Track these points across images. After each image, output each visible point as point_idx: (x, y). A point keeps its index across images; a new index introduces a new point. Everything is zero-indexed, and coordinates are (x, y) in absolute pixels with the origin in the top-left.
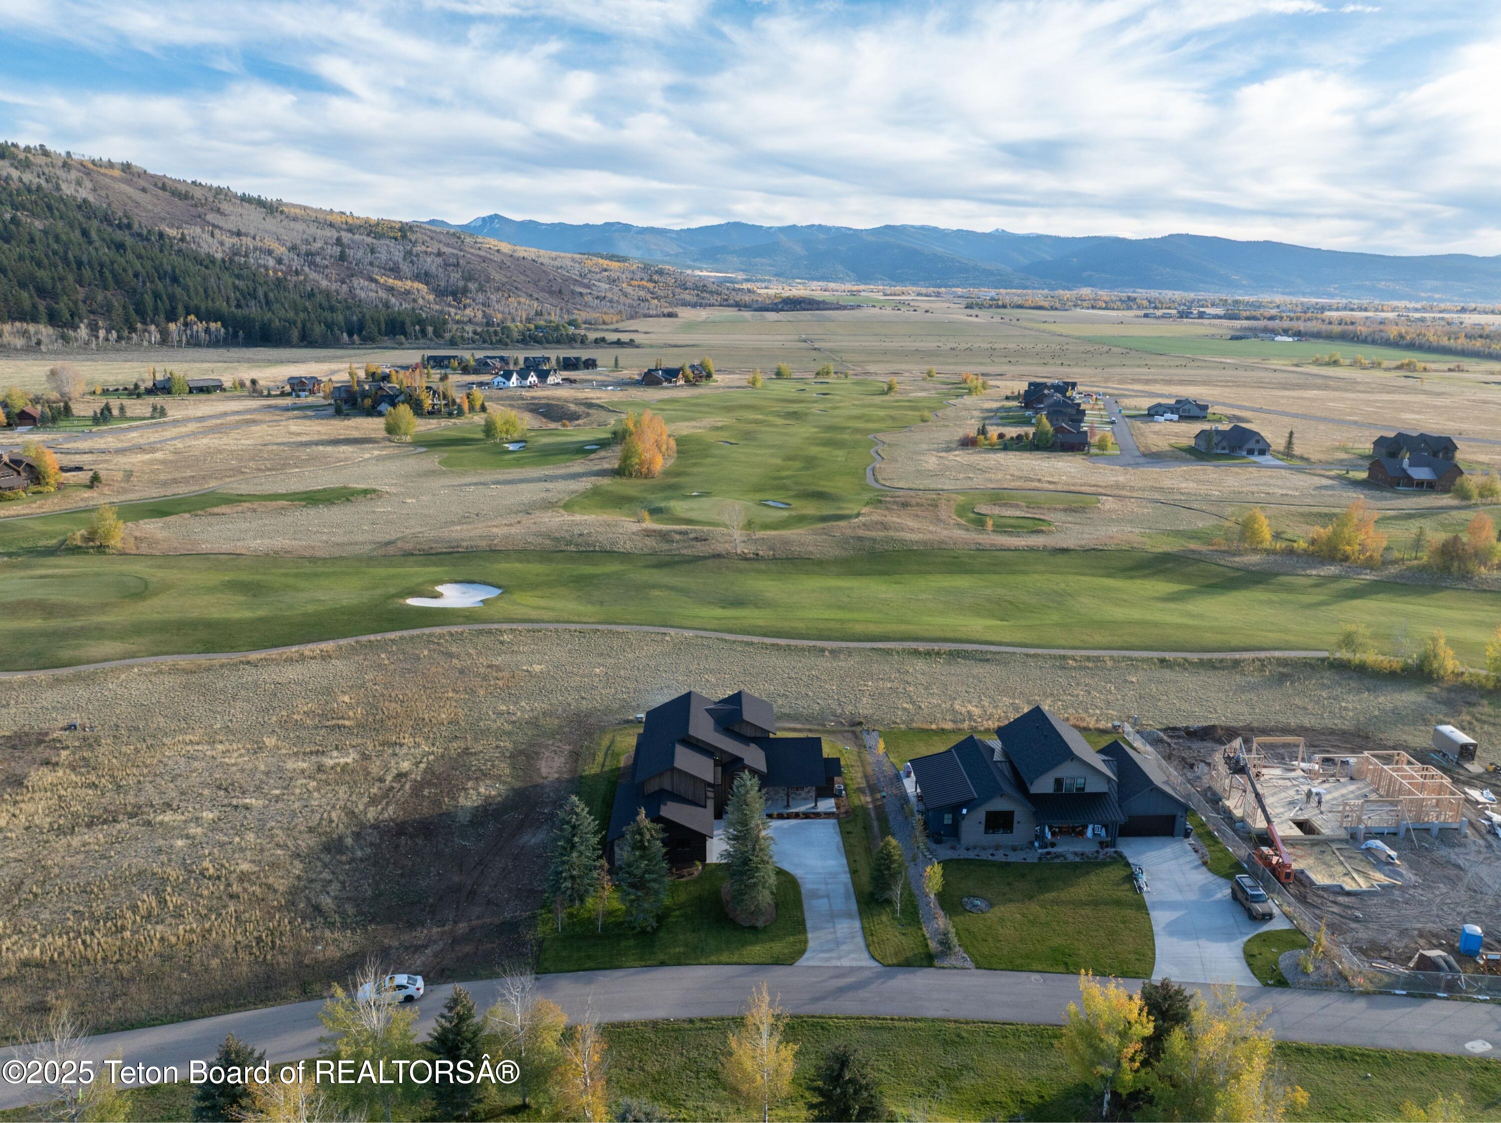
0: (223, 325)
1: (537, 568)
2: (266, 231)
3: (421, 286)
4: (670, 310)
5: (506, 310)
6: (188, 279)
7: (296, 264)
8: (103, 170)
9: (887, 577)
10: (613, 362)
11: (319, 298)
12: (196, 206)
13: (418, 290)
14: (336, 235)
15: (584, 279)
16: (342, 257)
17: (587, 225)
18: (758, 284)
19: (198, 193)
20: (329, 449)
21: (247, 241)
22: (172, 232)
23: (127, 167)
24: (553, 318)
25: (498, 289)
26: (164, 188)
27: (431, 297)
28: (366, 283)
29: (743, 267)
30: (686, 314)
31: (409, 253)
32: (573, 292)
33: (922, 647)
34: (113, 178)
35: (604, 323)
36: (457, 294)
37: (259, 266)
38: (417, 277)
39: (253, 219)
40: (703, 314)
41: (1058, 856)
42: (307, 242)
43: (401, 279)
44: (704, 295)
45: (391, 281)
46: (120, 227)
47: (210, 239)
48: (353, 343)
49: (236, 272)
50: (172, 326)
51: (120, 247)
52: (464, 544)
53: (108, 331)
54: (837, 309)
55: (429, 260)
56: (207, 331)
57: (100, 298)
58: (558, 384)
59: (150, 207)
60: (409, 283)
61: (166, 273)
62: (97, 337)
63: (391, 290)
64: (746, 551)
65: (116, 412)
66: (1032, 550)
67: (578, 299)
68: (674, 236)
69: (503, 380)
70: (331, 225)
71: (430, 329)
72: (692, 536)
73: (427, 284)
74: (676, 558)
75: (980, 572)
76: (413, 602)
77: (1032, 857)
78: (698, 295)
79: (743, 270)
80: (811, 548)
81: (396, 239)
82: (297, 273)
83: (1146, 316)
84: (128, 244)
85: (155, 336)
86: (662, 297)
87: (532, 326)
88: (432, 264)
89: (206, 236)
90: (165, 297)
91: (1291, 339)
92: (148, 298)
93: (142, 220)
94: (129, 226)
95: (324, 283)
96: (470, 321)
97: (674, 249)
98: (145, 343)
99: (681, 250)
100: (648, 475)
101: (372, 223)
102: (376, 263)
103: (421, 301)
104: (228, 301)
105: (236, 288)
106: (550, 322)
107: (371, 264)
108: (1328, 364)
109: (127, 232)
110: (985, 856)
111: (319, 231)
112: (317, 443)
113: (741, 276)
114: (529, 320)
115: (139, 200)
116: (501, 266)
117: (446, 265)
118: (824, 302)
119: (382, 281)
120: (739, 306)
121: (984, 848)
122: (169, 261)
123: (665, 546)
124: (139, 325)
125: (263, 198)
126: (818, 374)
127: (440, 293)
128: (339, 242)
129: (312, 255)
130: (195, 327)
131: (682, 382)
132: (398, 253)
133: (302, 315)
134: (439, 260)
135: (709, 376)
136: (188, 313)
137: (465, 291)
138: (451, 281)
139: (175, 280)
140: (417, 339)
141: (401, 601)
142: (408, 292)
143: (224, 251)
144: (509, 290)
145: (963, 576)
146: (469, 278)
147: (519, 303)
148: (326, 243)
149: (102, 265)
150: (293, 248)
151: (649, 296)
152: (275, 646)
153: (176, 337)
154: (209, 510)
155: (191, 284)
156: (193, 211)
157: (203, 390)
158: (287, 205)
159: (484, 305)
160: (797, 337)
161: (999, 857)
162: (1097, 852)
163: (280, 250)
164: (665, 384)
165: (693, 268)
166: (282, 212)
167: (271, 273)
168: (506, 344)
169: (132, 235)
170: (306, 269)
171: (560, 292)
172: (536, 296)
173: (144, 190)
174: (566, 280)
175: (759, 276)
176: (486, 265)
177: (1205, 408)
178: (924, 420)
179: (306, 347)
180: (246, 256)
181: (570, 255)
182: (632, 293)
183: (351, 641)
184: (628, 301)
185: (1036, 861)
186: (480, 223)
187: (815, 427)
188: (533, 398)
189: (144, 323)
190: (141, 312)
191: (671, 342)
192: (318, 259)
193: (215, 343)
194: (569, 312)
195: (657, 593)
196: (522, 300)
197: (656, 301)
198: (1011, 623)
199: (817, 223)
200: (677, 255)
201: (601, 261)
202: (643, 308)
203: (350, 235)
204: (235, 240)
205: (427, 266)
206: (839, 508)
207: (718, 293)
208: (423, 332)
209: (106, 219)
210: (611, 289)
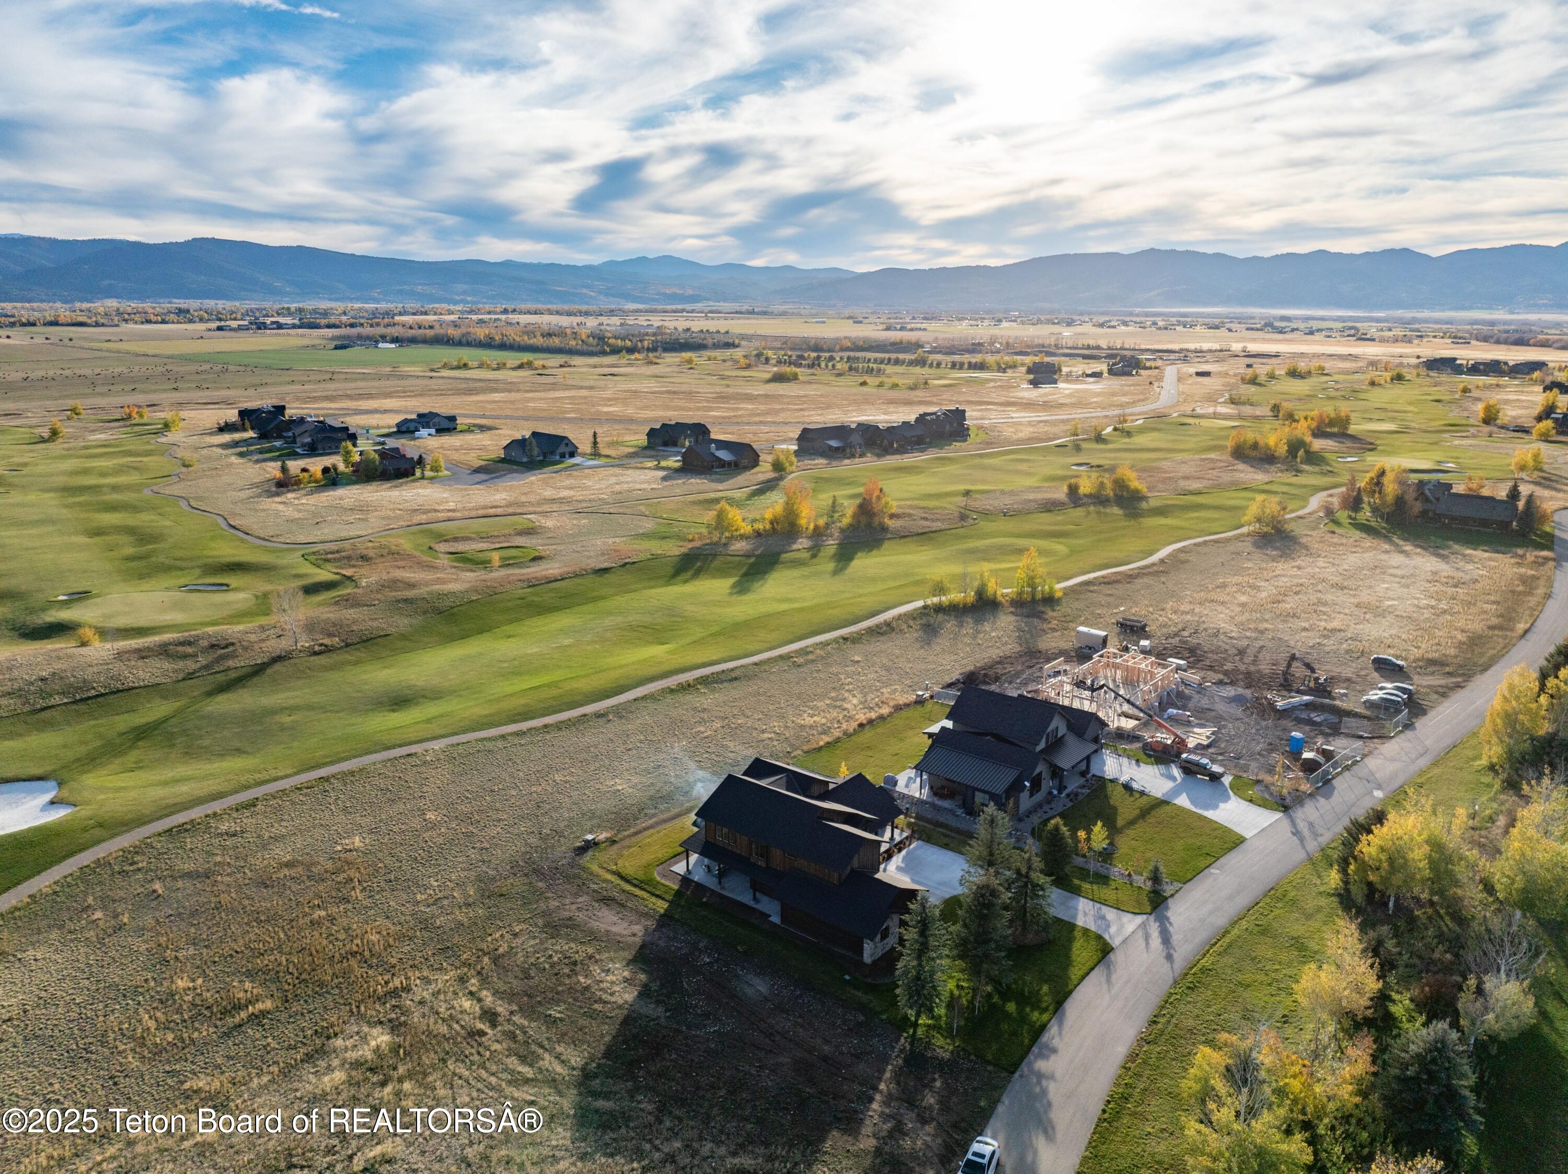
33: (666, 685)
64: (306, 644)
72: (205, 643)
83: (220, 329)
91: (393, 346)
108: (458, 368)
177: (452, 419)
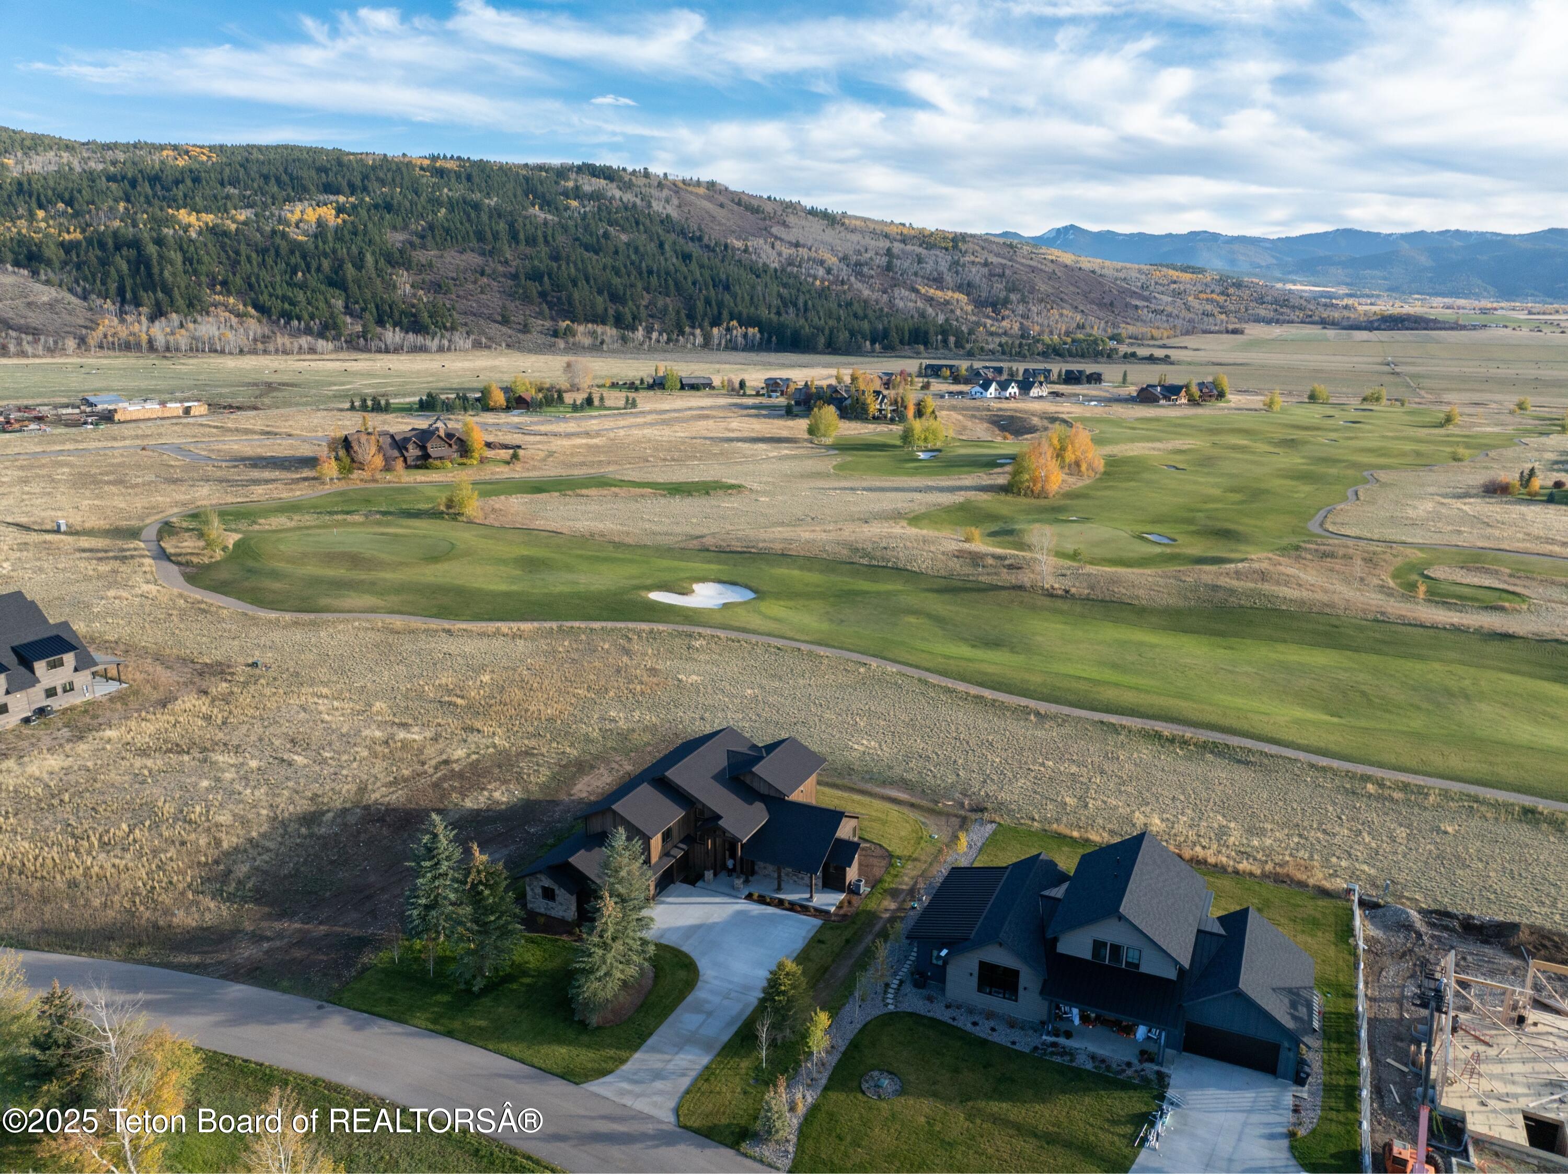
0: (760, 331)
1: (814, 578)
2: (822, 242)
3: (963, 298)
4: (1237, 326)
5: (1046, 322)
6: (737, 287)
7: (845, 273)
8: (690, 189)
9: (1219, 640)
10: (1120, 379)
11: (856, 306)
12: (765, 219)
13: (958, 301)
14: (887, 244)
15: (1144, 293)
16: (889, 267)
17: (1170, 235)
18: (1363, 300)
19: (769, 208)
20: (747, 445)
21: (803, 252)
22: (739, 244)
23: (711, 185)
24: (1095, 332)
25: (1041, 301)
26: (739, 204)
27: (970, 308)
28: (907, 293)
29: (1348, 280)
30: (1255, 331)
31: (957, 263)
32: (1127, 305)
33: (1167, 729)
34: (697, 195)
35: (1153, 338)
36: (996, 305)
37: (809, 275)
38: (959, 288)
39: (814, 231)
40: (1276, 331)
41: (1065, 1052)
42: (859, 253)
43: (942, 289)
44: (1284, 310)
45: (932, 292)
46: (692, 239)
47: (770, 250)
48: (873, 351)
49: (785, 280)
50: (715, 331)
51: (686, 257)
52: (761, 545)
53: (660, 334)
54: (1452, 329)
55: (974, 270)
56: (745, 336)
57: (660, 303)
58: (1041, 397)
59: (724, 221)
60: (950, 293)
61: (720, 281)
62: (650, 339)
63: (930, 300)
64: (1056, 586)
65: (596, 402)
66: (1457, 630)
67: (1131, 312)
68: (1268, 245)
69: (981, 390)
70: (886, 236)
71: (952, 339)
72: (1008, 562)
73: (968, 295)
74: (969, 585)
75: (1356, 650)
76: (656, 596)
77: (1024, 1042)
78: (1276, 310)
79: (1347, 284)
80: (1141, 592)
81: (947, 249)
82: (843, 283)
84: (694, 255)
85: (699, 340)
86: (1231, 312)
87: (1069, 340)
88: (976, 274)
89: (767, 248)
90: (714, 303)
92: (700, 305)
93: (713, 234)
94: (700, 239)
95: (866, 293)
96: (1005, 333)
97: (1266, 259)
98: (689, 346)
99: (1275, 262)
100: (1043, 494)
101: (926, 233)
102: (921, 273)
103: (958, 312)
104: (770, 307)
105: (780, 296)
106: (1090, 335)
107: (916, 274)
109: (697, 244)
110: (964, 1023)
111: (873, 242)
112: (739, 440)
113: (1343, 290)
114: (1067, 333)
115: (715, 214)
116: (1052, 276)
117: (992, 275)
118: (1435, 321)
119: (923, 291)
120: (1324, 323)
121: (971, 1011)
122: (727, 270)
123: (968, 570)
124: (687, 329)
125: (830, 211)
126: (1365, 399)
127: (979, 304)
128: (889, 252)
129: (861, 265)
130: (735, 332)
131: (1184, 401)
132: (944, 261)
133: (831, 323)
134: (985, 270)
135: (1221, 395)
136: (732, 320)
137: (1006, 302)
138: (993, 292)
139: (727, 288)
140: (936, 349)
141: (643, 594)
142: (947, 303)
143: (780, 261)
144: (1053, 302)
145: (1328, 651)
146: (1012, 289)
147: (1061, 315)
148: (877, 254)
149: (667, 273)
150: (844, 259)
151: (1216, 311)
152: (490, 620)
153: (716, 341)
154: (578, 491)
155: (739, 292)
156: (761, 224)
157: (694, 387)
158: (850, 217)
159: (1022, 316)
160: (1379, 360)
161: (982, 1031)
162: (1129, 1064)
163: (832, 260)
164: (1162, 402)
165: (1285, 282)
166: (843, 224)
167: (818, 283)
168: (1024, 356)
169: (701, 247)
170: (853, 279)
171: (1112, 304)
172: (1081, 307)
173: (722, 206)
174: (1123, 292)
175: (1367, 291)
176: (1032, 275)
178: (1456, 458)
179: (829, 354)
180: (800, 266)
181: (1137, 266)
182: (1197, 306)
183: (554, 625)
184: (1189, 316)
185: (1027, 1050)
186: (1054, 234)
187: (1303, 457)
188: (1000, 409)
189: (693, 327)
190: (691, 317)
191: (1214, 360)
192: (865, 269)
193: (750, 347)
194: (1115, 326)
195: (912, 619)
196: (1065, 312)
197: (1223, 317)
198: (1343, 721)
199: (1453, 228)
200: (1268, 267)
201: (1171, 272)
202: (1208, 323)
203: (902, 246)
204: (792, 251)
205: (971, 277)
206: (1232, 551)
207: (1301, 309)
208: (945, 341)
209: (682, 233)
210: (1173, 302)
